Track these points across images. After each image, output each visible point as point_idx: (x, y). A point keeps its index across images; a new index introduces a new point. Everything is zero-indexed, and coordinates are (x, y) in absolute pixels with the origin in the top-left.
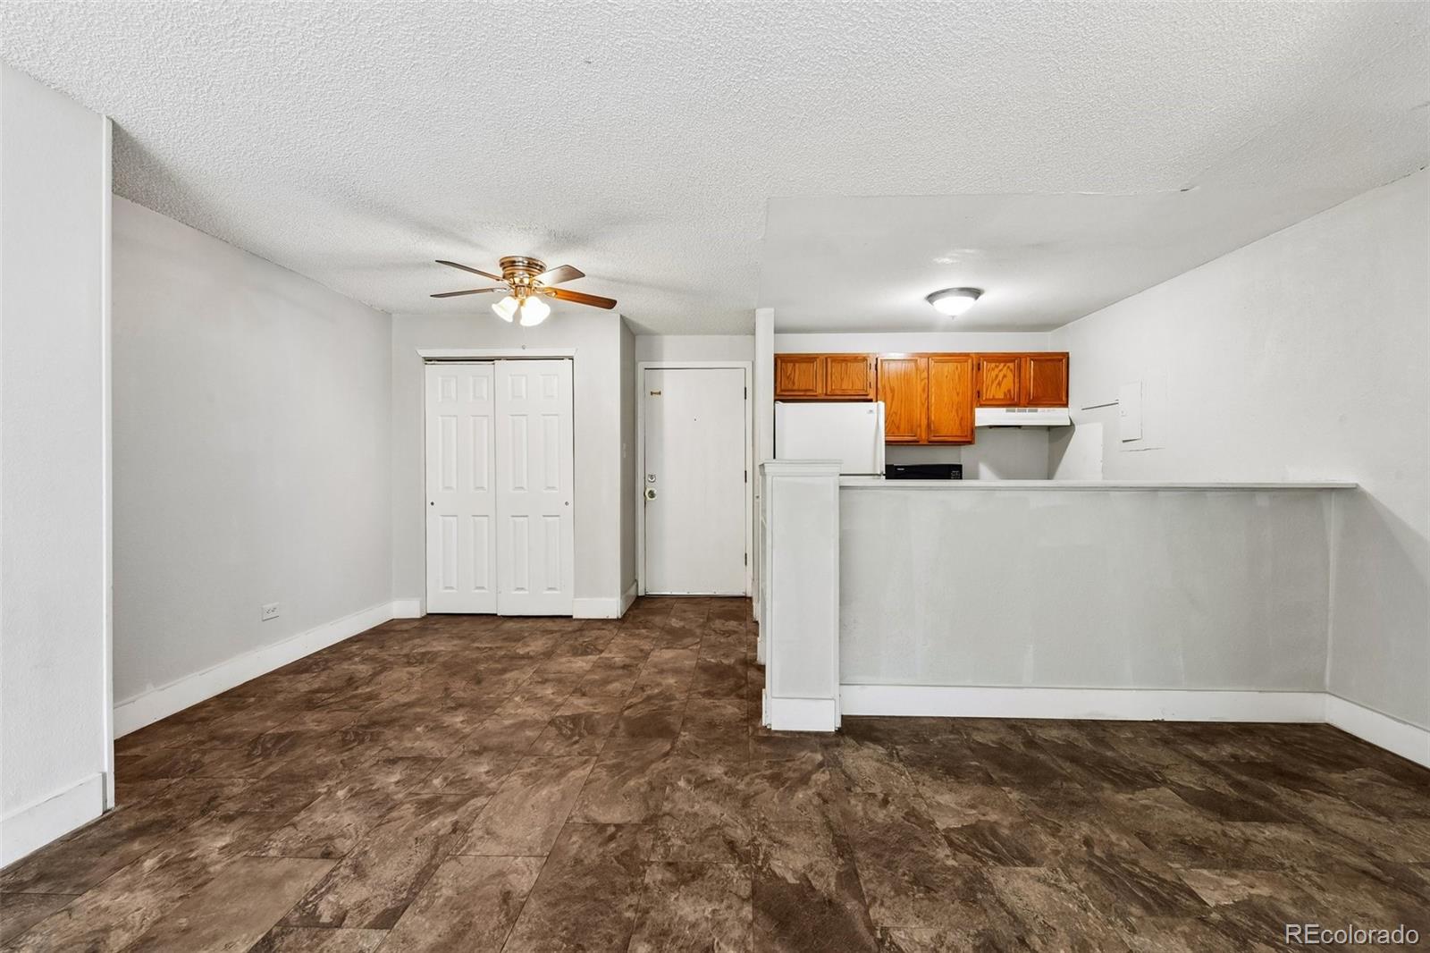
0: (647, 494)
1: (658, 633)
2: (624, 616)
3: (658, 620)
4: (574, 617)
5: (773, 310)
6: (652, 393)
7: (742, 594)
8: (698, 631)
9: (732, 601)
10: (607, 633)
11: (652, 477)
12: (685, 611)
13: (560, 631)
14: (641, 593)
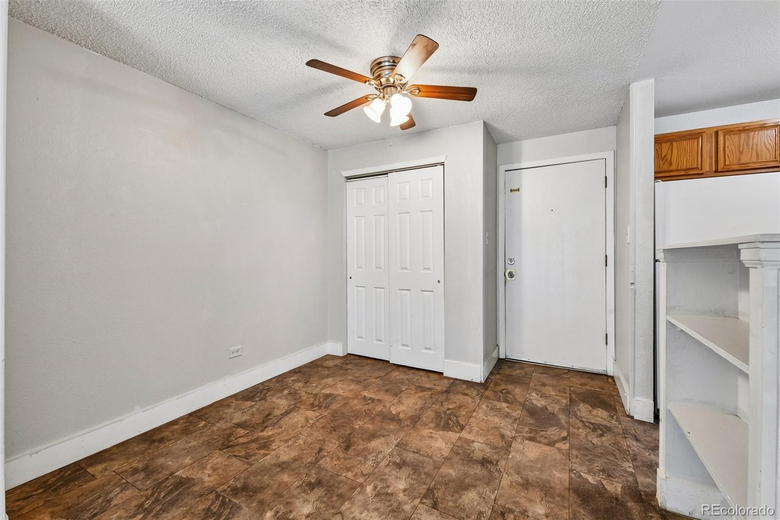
0: (507, 274)
1: (519, 412)
2: (486, 381)
3: (518, 391)
4: (444, 375)
5: (652, 80)
6: (511, 191)
7: (601, 372)
8: (563, 418)
9: (592, 379)
10: (470, 400)
11: (511, 260)
12: (544, 385)
13: (430, 389)
14: (502, 356)
